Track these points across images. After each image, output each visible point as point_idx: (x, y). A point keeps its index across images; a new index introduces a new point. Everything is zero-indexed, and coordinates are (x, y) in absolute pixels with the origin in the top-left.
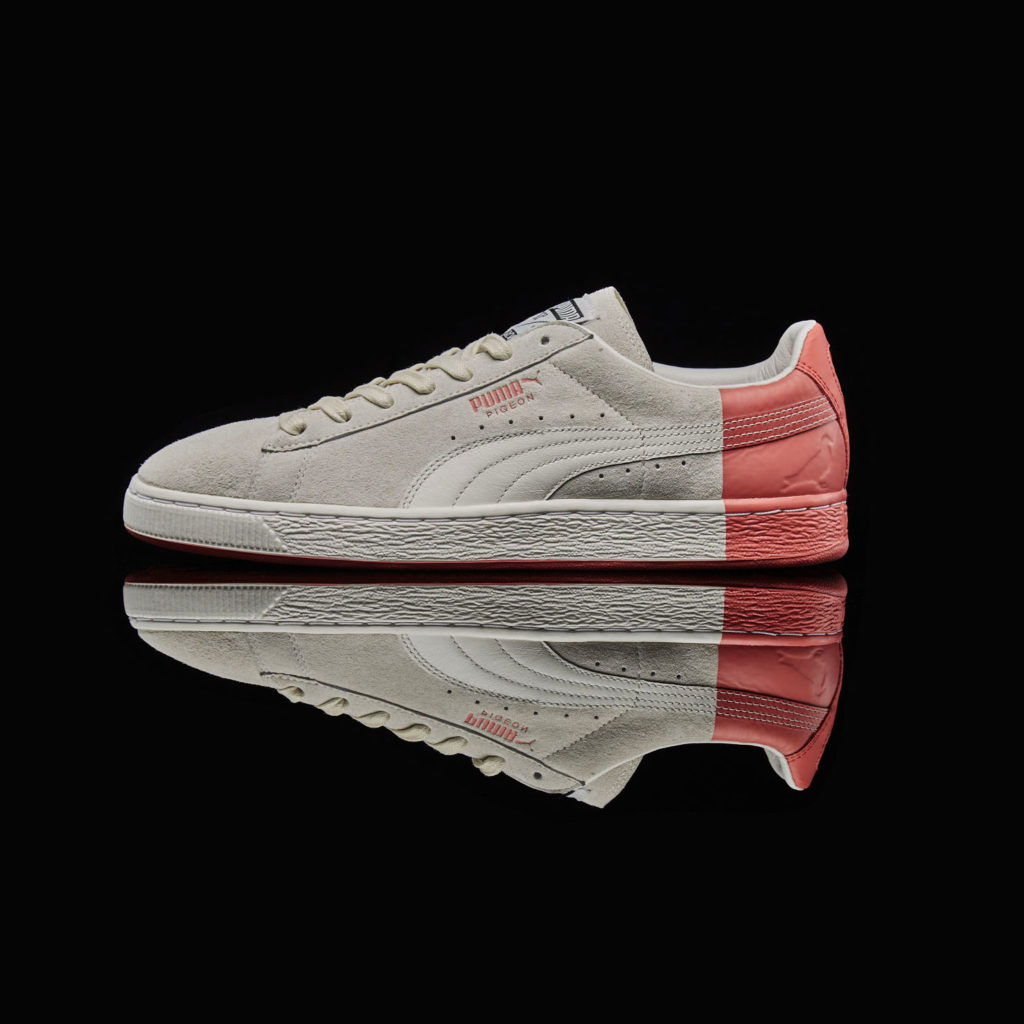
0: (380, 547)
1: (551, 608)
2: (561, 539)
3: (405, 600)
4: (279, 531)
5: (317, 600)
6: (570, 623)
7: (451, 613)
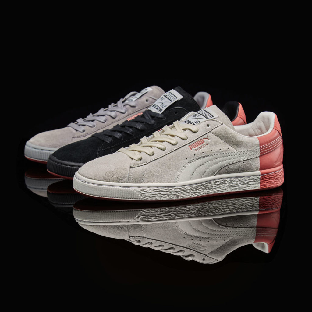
0: (171, 196)
1: (215, 208)
2: (218, 187)
3: (178, 211)
4: (140, 193)
5: (152, 213)
6: (220, 212)
7: (190, 213)
